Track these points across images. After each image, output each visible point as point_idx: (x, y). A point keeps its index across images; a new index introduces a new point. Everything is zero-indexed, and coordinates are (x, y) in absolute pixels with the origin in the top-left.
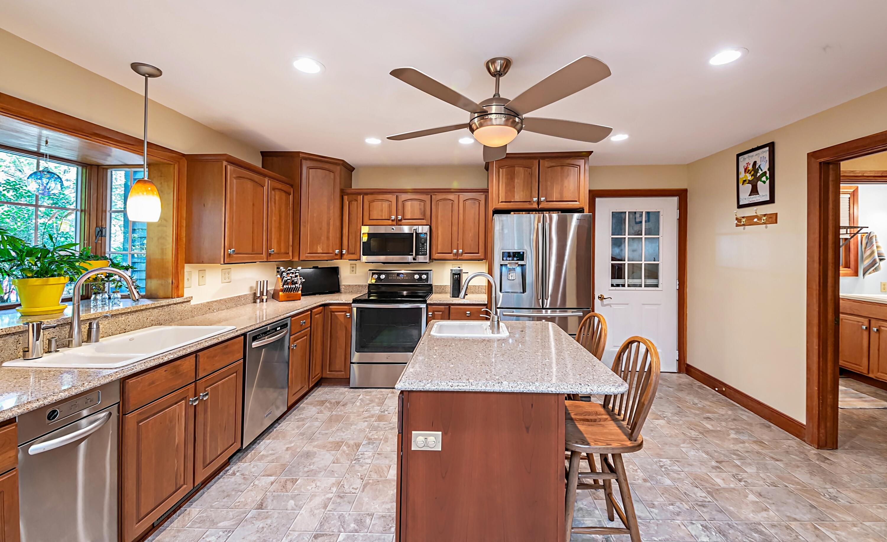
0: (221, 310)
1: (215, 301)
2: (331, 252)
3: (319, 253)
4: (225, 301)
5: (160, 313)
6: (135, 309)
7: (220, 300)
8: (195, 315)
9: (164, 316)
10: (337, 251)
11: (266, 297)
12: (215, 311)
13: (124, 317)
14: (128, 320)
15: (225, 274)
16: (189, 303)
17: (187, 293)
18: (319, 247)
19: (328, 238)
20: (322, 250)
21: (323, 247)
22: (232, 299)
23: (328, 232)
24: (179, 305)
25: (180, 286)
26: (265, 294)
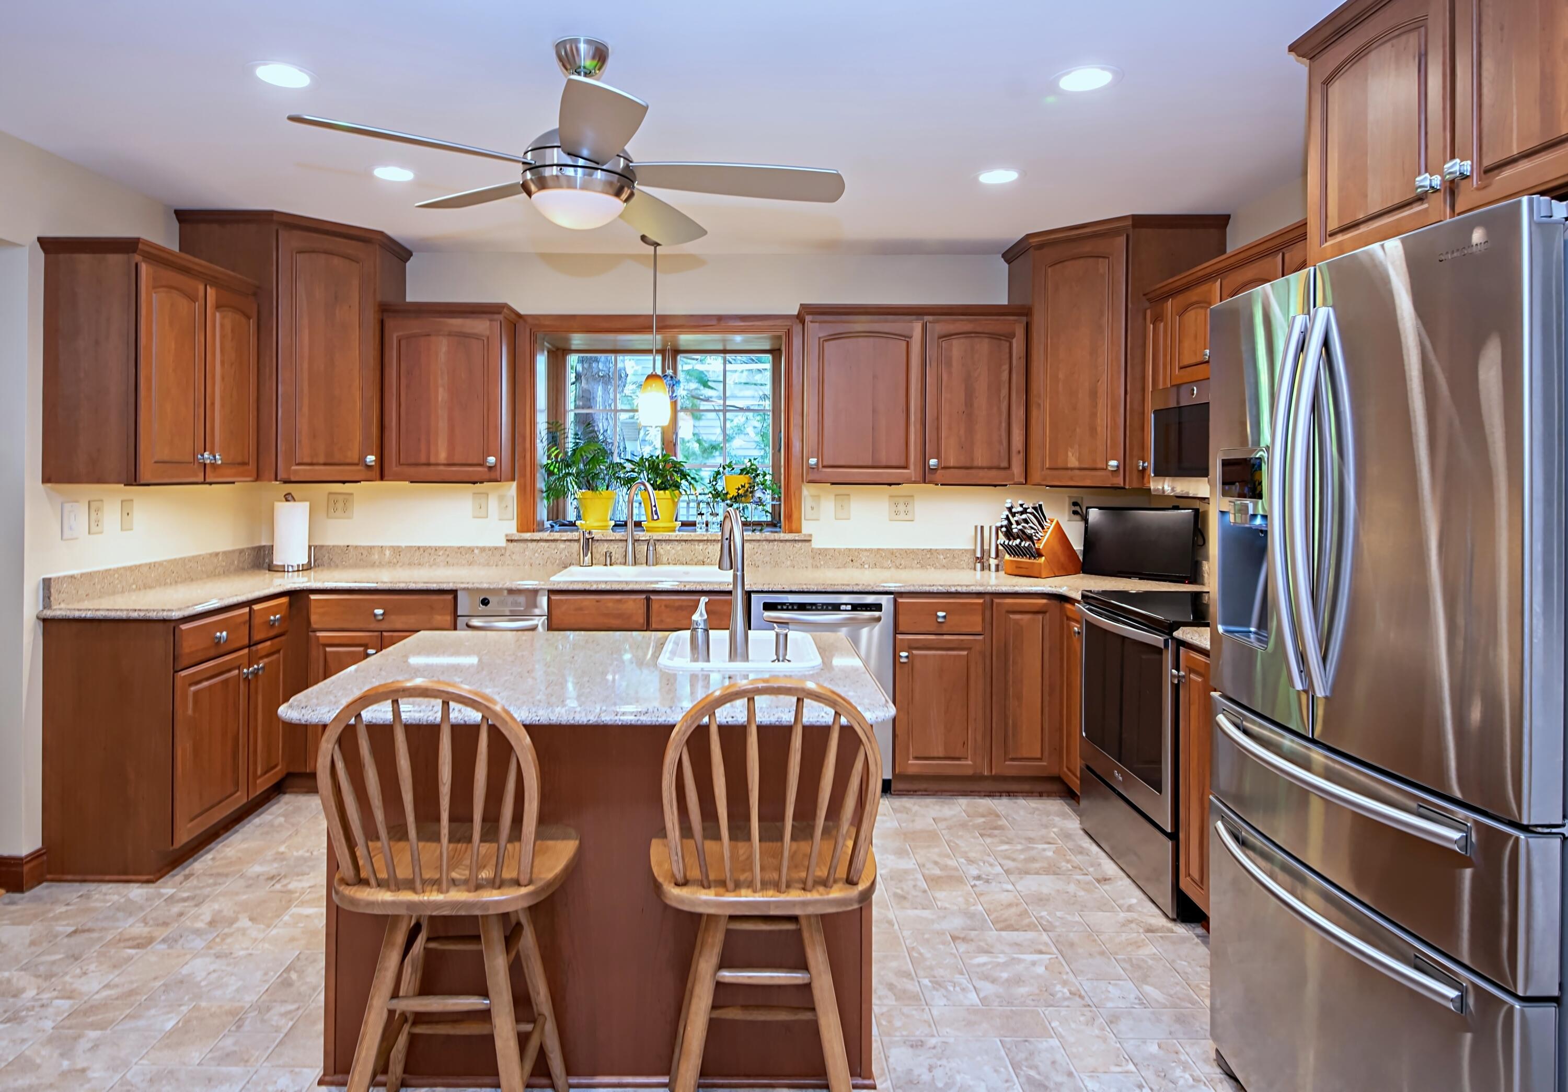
0: (882, 567)
1: (866, 550)
2: (1099, 466)
3: (1072, 469)
4: (892, 552)
5: (756, 550)
6: (713, 538)
7: (879, 549)
8: (821, 565)
9: (762, 556)
10: (1113, 463)
11: (996, 562)
12: (866, 566)
13: (701, 546)
14: (707, 551)
15: (896, 505)
16: (807, 544)
17: (807, 528)
18: (1070, 454)
19: (1093, 430)
20: (1079, 460)
21: (1080, 453)
22: (907, 552)
23: (1093, 415)
24: (788, 544)
25: (795, 516)
26: (993, 554)
